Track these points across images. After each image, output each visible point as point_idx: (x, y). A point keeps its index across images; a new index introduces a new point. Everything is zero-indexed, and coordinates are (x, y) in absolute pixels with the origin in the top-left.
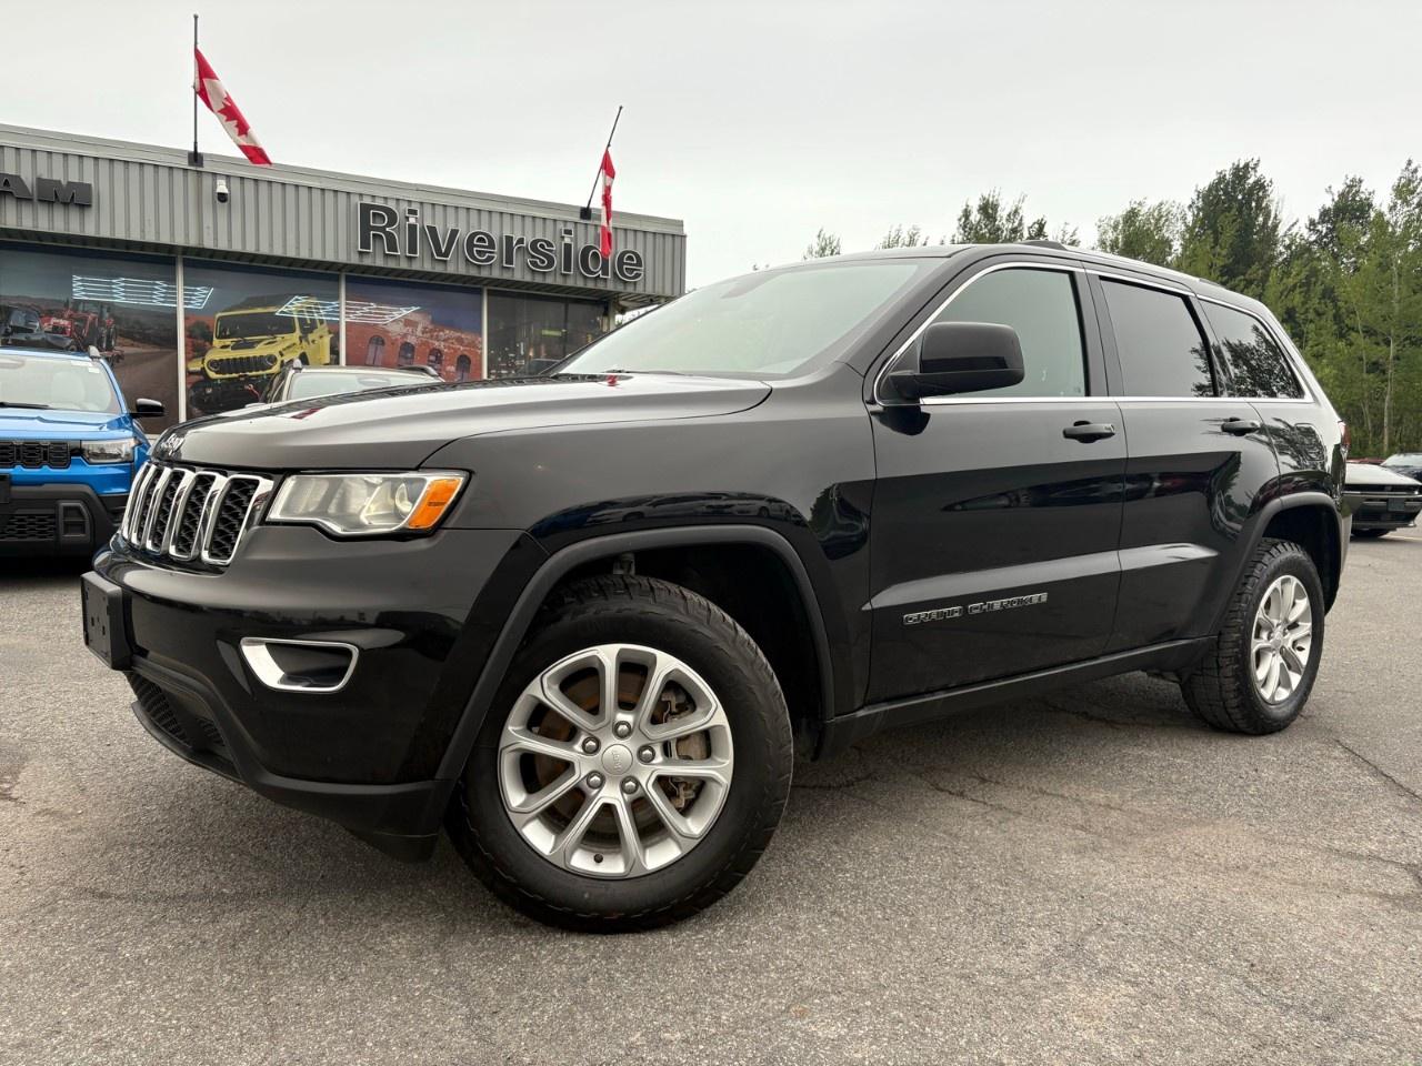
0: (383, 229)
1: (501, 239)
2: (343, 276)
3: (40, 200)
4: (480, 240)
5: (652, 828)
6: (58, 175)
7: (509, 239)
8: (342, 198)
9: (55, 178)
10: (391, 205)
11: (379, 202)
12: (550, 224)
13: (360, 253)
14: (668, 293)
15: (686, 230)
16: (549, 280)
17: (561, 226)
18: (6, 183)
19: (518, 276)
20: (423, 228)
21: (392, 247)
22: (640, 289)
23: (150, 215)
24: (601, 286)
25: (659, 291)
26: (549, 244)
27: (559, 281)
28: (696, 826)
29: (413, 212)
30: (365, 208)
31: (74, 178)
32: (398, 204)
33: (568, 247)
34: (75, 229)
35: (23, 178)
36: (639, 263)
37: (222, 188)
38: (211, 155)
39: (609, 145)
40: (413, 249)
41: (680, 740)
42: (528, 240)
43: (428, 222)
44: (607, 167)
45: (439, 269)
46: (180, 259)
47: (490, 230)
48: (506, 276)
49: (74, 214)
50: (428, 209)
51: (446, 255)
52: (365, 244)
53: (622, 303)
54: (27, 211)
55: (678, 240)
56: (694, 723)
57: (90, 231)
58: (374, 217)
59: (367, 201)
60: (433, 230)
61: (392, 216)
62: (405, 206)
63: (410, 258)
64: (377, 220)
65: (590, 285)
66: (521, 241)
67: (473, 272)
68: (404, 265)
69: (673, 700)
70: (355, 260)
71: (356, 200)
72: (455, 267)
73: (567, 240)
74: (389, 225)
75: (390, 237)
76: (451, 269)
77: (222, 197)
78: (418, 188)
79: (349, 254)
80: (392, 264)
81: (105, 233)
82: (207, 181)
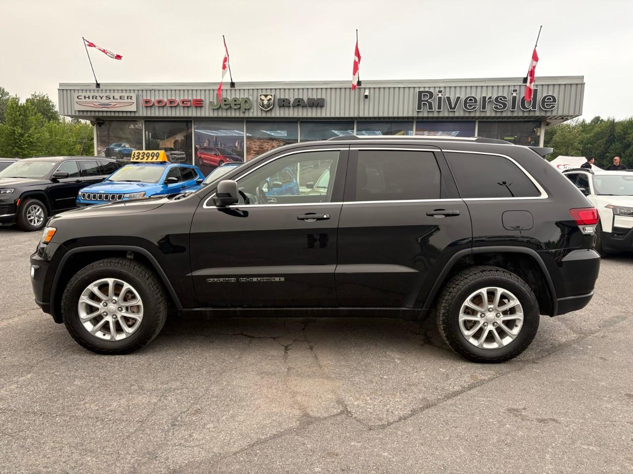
0: (427, 101)
1: (481, 98)
2: (415, 121)
3: (309, 106)
4: (471, 100)
5: (119, 330)
6: (315, 97)
7: (484, 98)
8: (412, 90)
9: (314, 98)
10: (432, 90)
11: (427, 89)
12: (506, 88)
13: (418, 112)
14: (571, 113)
15: (585, 81)
16: (504, 115)
17: (512, 88)
18: (299, 102)
19: (488, 114)
20: (444, 99)
21: (431, 107)
22: (554, 113)
23: (342, 107)
24: (532, 114)
25: (566, 113)
26: (505, 98)
27: (509, 114)
28: (130, 331)
29: (440, 92)
30: (420, 93)
31: (319, 97)
32: (435, 89)
33: (514, 98)
34: (319, 115)
35: (304, 99)
36: (554, 100)
37: (367, 93)
38: (363, 81)
39: (536, 46)
40: (439, 107)
41: (131, 307)
42: (495, 96)
43: (447, 95)
44: (535, 58)
45: (451, 115)
46: (355, 121)
47: (476, 94)
48: (483, 115)
49: (319, 109)
50: (448, 89)
51: (454, 108)
52: (419, 108)
53: (548, 121)
54: (305, 110)
55: (579, 87)
56: (133, 303)
57: (323, 115)
58: (424, 96)
59: (422, 90)
60: (449, 99)
61: (431, 94)
62: (438, 90)
63: (439, 112)
64: (426, 97)
65: (526, 114)
66: (490, 98)
67: (467, 115)
68: (436, 115)
69: (130, 296)
70: (415, 115)
71: (417, 90)
72: (459, 113)
73: (514, 94)
74: (430, 98)
75: (430, 104)
76: (457, 114)
77: (366, 97)
78: (444, 81)
79: (413, 112)
80: (431, 115)
81: (328, 116)
82: (362, 91)
